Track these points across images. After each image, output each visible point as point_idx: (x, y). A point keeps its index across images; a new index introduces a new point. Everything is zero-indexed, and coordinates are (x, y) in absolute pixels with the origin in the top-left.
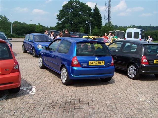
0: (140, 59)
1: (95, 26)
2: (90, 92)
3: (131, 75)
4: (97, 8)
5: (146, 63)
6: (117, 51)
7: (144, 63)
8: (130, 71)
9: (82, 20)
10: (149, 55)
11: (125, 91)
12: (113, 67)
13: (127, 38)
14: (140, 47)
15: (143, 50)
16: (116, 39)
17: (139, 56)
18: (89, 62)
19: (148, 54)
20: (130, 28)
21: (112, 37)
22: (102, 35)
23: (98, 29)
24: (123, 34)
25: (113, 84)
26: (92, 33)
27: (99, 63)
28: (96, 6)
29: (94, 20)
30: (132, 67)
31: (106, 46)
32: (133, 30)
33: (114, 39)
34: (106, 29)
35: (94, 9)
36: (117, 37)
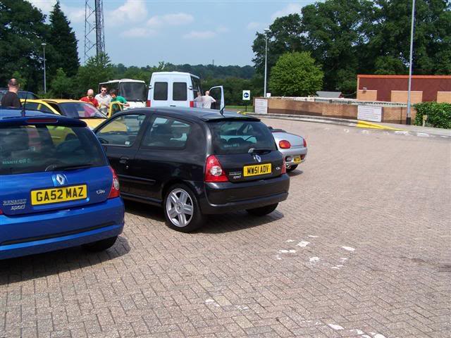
0: (202, 167)
1: (58, 67)
2: (43, 305)
3: (177, 218)
4: (63, 13)
5: (219, 177)
6: (127, 143)
7: (213, 178)
8: (173, 206)
9: (15, 48)
10: (227, 153)
11: (166, 280)
12: (119, 203)
13: (155, 99)
14: (199, 127)
15: (209, 137)
16: (122, 106)
17: (195, 158)
18: (34, 193)
19: (222, 148)
20: (159, 70)
21: (109, 97)
22: (81, 93)
23: (68, 76)
24: (141, 90)
25: (123, 257)
26: (49, 87)
27: (69, 193)
28: (57, 7)
29: (54, 49)
30: (178, 195)
31: (89, 131)
32: (171, 78)
33: (116, 105)
34: (93, 75)
35: (52, 17)
36: (124, 99)
